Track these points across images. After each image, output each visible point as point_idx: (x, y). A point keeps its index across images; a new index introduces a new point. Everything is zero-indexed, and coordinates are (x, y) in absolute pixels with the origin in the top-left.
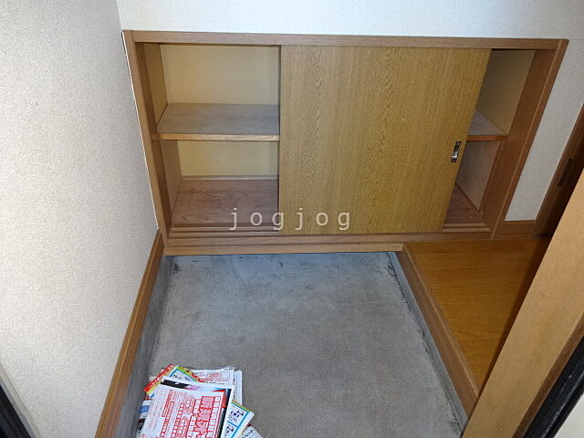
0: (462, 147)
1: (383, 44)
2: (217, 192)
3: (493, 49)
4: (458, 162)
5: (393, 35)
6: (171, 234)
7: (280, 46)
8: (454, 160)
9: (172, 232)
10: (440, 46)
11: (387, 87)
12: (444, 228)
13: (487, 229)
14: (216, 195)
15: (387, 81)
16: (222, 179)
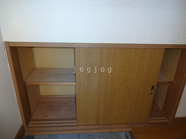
0: (155, 88)
1: (119, 47)
2: (54, 103)
3: (166, 49)
4: (153, 94)
5: (123, 43)
6: (29, 125)
7: (74, 48)
8: (151, 93)
9: (30, 124)
10: (143, 47)
11: (121, 64)
12: (149, 120)
13: (167, 121)
14: (53, 104)
15: (121, 61)
16: (57, 96)
